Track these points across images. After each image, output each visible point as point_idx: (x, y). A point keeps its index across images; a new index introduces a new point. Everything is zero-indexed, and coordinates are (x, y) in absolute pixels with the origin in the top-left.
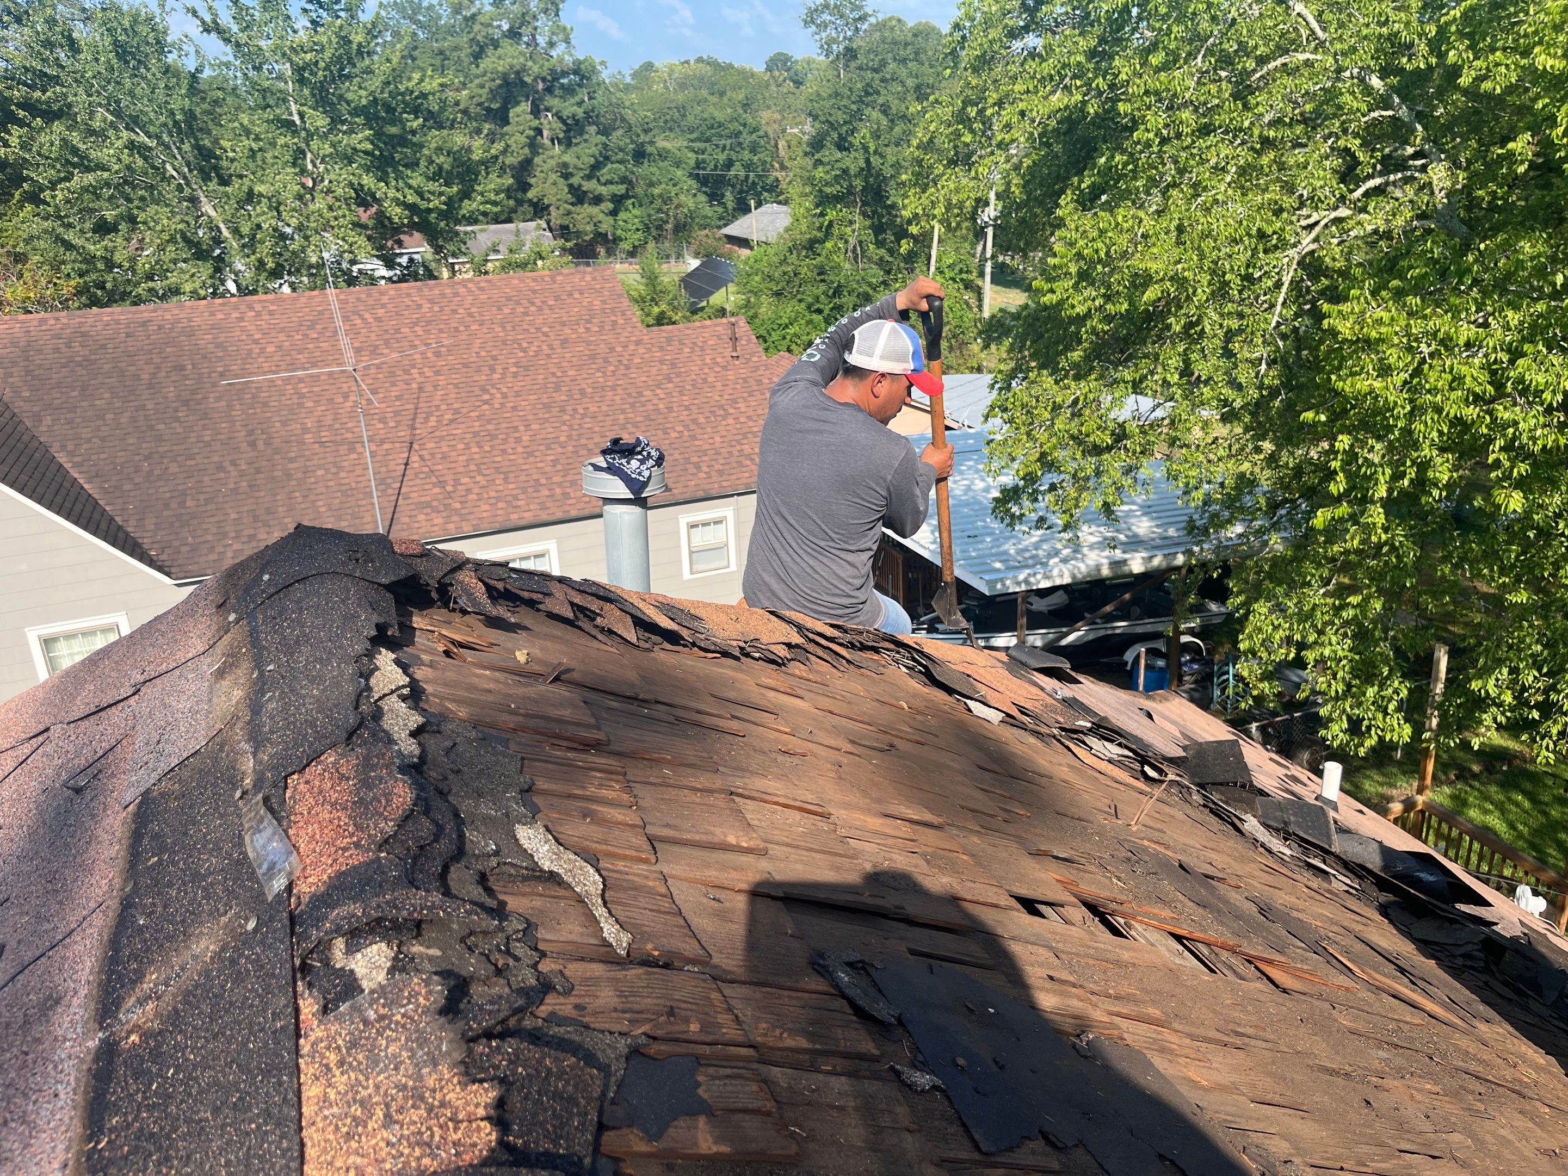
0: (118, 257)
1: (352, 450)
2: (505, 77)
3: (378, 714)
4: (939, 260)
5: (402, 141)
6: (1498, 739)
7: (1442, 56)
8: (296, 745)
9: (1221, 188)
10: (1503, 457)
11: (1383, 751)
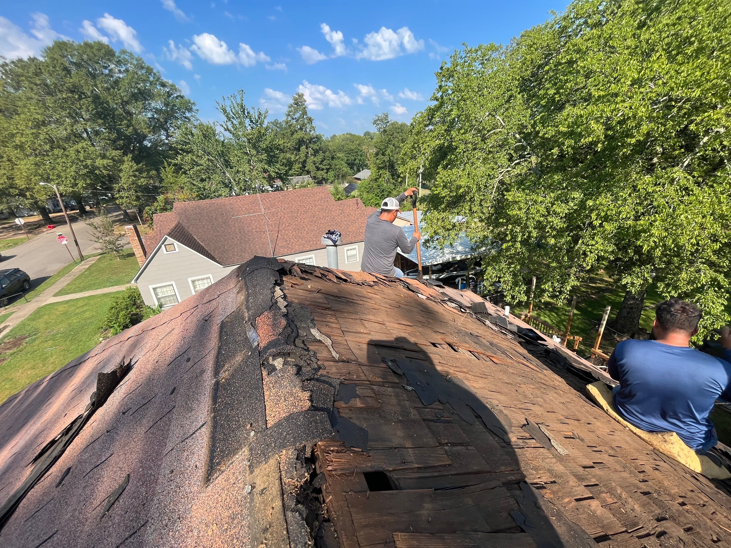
0: (206, 187)
1: (264, 233)
2: (299, 140)
3: (276, 302)
4: (408, 182)
5: (274, 156)
6: (548, 300)
7: (535, 128)
8: (258, 310)
9: (479, 163)
10: (549, 230)
11: (520, 303)
